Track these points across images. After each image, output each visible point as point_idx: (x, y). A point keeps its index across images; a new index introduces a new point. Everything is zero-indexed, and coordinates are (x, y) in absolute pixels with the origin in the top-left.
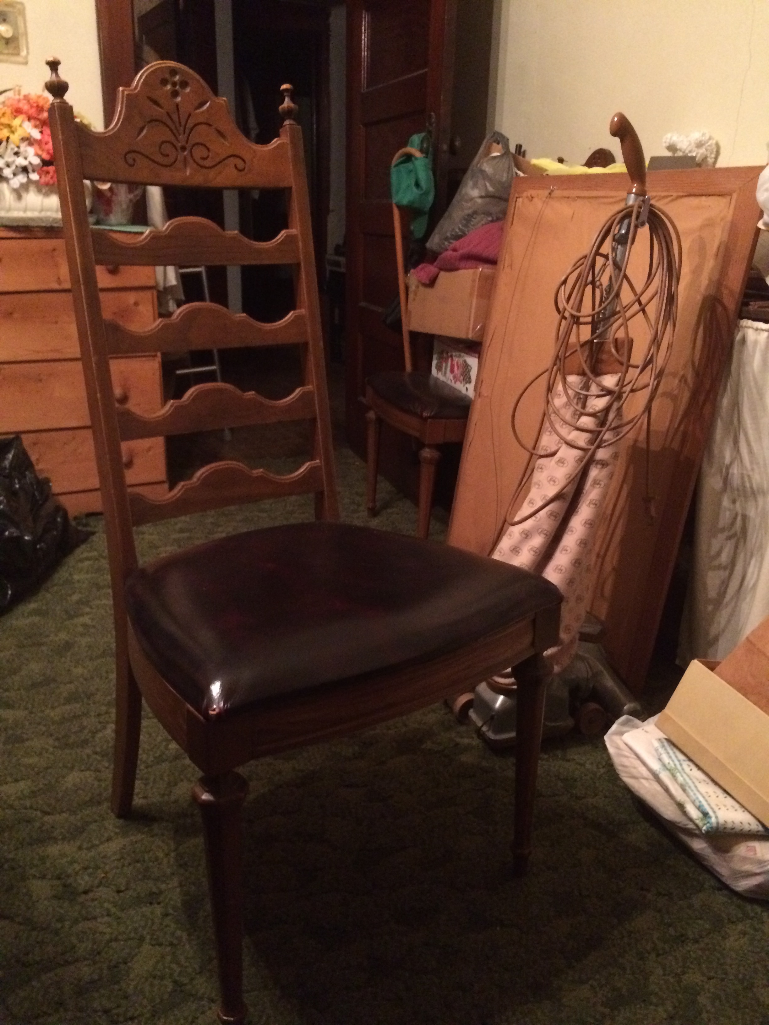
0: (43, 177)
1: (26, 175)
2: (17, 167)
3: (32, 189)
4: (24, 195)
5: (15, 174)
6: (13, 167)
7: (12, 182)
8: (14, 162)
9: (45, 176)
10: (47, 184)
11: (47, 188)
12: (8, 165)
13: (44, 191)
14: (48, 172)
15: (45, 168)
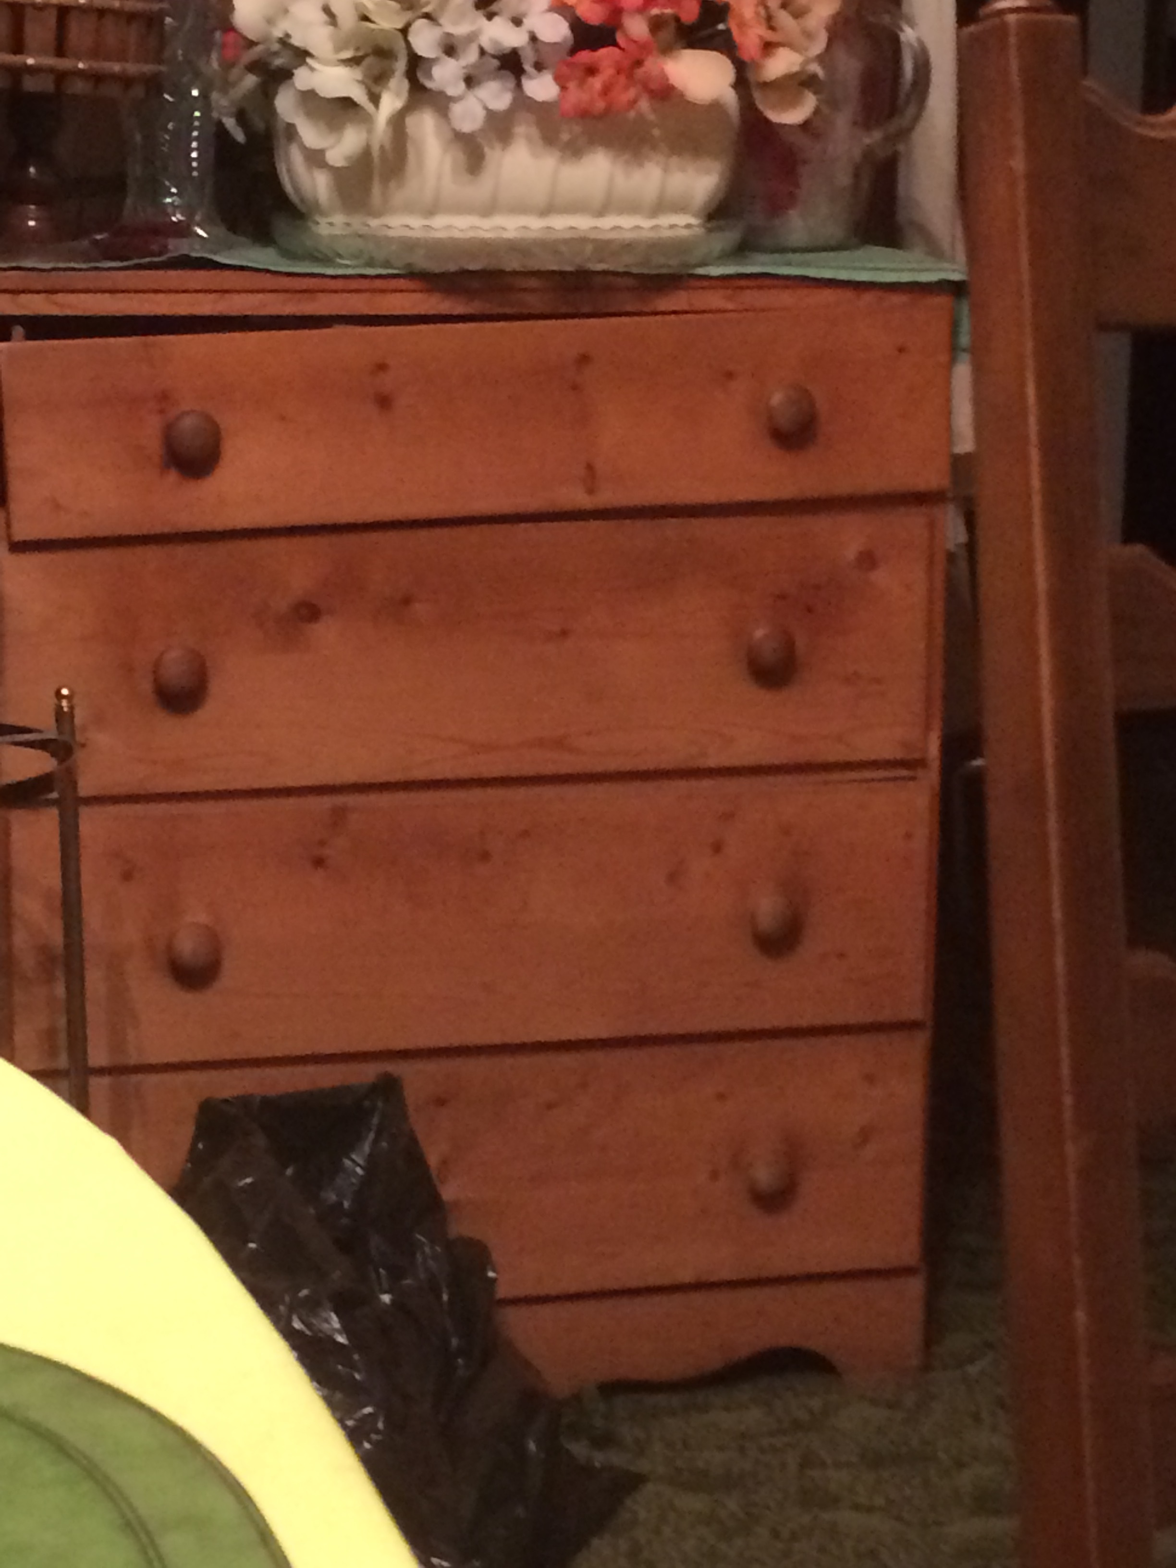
0: (572, 85)
1: (511, 83)
2: (482, 52)
3: (524, 129)
4: (493, 155)
5: (470, 81)
6: (471, 56)
7: (457, 109)
8: (472, 37)
9: (582, 83)
10: (584, 114)
11: (577, 129)
12: (450, 49)
13: (565, 137)
14: (591, 71)
15: (585, 56)
